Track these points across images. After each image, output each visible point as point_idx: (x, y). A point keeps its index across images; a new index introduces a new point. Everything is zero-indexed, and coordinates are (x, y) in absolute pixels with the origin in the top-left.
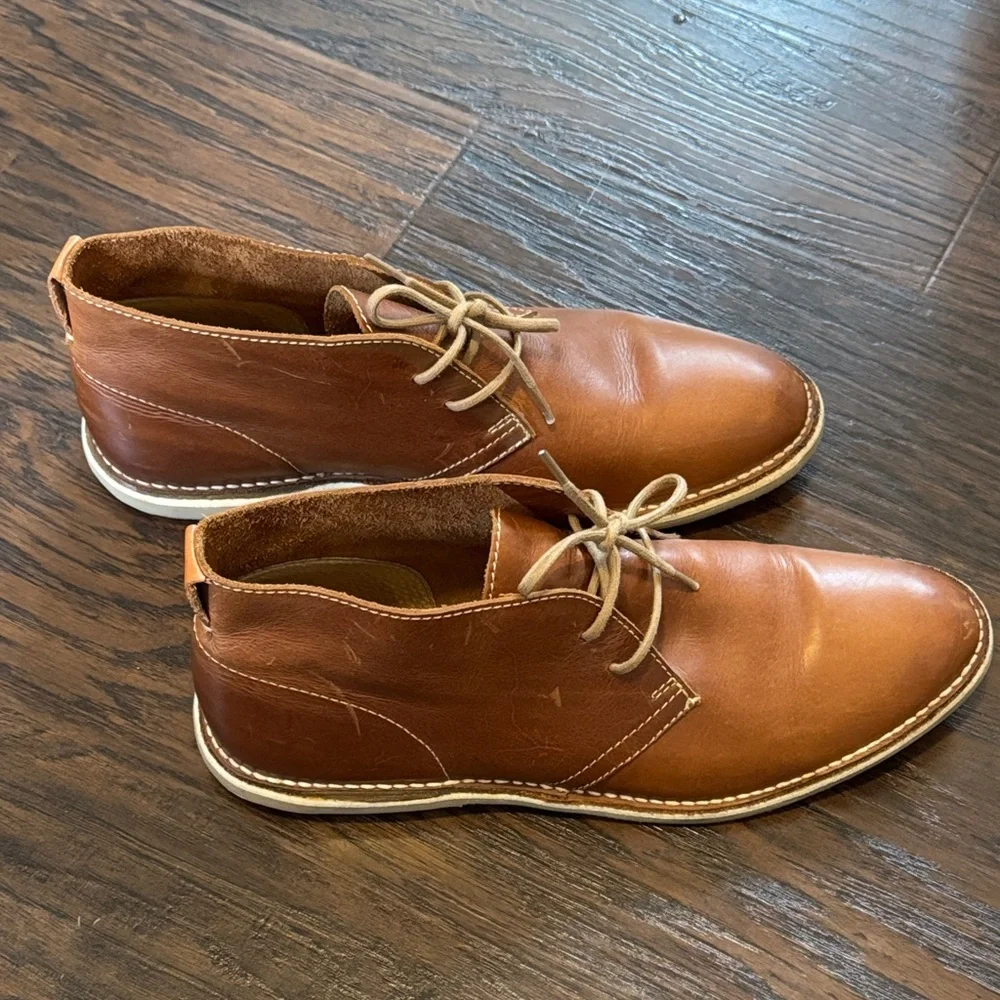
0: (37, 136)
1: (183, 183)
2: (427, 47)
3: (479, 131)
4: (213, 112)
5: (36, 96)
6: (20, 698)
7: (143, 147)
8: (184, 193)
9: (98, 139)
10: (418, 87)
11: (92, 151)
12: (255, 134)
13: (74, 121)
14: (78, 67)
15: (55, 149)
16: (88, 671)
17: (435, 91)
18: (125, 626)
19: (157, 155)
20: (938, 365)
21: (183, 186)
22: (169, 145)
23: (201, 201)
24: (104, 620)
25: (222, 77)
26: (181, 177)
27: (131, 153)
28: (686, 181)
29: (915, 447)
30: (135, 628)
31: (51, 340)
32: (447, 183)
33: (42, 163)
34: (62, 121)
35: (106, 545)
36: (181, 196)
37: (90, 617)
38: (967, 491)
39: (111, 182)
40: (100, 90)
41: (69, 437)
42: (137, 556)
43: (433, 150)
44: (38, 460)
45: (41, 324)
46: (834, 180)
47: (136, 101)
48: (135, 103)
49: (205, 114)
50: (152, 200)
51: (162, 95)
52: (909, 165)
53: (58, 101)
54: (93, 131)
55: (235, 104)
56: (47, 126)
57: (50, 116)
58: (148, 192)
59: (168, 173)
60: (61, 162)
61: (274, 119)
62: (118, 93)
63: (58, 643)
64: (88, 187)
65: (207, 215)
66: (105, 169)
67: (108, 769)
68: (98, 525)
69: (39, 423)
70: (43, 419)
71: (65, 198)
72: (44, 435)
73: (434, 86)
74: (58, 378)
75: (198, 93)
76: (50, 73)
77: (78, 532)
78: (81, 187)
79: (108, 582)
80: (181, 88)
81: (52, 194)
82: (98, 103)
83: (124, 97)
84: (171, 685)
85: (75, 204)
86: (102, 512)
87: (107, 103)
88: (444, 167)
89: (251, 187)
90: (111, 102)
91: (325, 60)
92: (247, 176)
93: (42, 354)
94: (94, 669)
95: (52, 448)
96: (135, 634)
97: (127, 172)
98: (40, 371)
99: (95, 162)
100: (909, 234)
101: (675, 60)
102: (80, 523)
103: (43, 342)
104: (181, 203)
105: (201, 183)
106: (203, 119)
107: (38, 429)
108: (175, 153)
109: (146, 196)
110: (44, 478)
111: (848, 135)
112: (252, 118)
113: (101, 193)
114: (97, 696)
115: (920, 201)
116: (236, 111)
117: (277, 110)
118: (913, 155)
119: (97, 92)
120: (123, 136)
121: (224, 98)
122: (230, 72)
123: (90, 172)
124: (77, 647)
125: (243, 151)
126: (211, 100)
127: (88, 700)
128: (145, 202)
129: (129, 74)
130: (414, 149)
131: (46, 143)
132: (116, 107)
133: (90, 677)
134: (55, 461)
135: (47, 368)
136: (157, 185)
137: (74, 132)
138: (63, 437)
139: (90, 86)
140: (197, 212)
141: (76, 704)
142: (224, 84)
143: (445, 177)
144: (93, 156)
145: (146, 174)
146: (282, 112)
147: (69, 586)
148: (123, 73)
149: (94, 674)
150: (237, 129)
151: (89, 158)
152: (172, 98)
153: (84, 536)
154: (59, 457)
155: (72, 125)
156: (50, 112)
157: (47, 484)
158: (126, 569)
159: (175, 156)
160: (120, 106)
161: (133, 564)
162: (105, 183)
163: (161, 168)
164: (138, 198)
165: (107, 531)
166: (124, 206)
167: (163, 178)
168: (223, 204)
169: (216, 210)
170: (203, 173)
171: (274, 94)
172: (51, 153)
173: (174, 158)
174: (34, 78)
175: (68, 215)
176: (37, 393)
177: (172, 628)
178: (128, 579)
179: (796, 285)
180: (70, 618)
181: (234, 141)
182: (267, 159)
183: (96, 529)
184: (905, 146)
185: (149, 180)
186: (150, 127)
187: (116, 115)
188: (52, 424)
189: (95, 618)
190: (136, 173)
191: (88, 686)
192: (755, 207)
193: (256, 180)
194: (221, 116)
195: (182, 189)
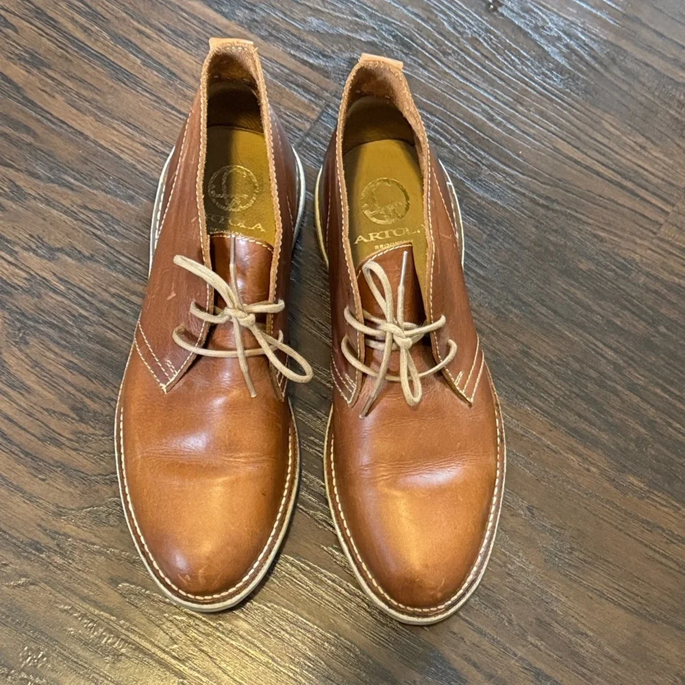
0: (7, 72)
1: (115, 123)
2: (301, 16)
3: (335, 96)
4: (139, 62)
5: (7, 36)
7: (86, 89)
8: (116, 133)
9: (53, 79)
10: (292, 52)
11: (47, 89)
12: (169, 83)
13: (34, 61)
14: (39, 13)
15: (20, 85)
16: (39, 521)
17: (305, 58)
18: (65, 488)
19: (98, 98)
20: (644, 323)
21: (115, 126)
22: (105, 89)
23: (128, 141)
24: (51, 482)
25: (148, 31)
26: (113, 118)
27: (77, 94)
28: (482, 153)
29: (619, 388)
30: (71, 490)
31: (16, 253)
32: (308, 139)
33: (10, 97)
34: (27, 62)
35: (54, 423)
36: (113, 135)
37: (40, 479)
38: (651, 425)
39: (62, 118)
40: (55, 35)
41: (28, 335)
42: (74, 433)
43: (300, 110)
44: (6, 352)
45: (9, 238)
46: (589, 162)
47: (81, 47)
48: (81, 49)
49: (132, 62)
50: (92, 137)
51: (101, 44)
52: (644, 152)
53: (23, 42)
54: (50, 72)
55: (156, 55)
56: (15, 64)
57: (17, 55)
58: (88, 129)
59: (103, 113)
60: (24, 98)
61: (185, 72)
62: (68, 39)
63: (17, 498)
64: (45, 121)
65: (131, 153)
66: (58, 106)
67: (51, 596)
68: (47, 406)
69: (7, 321)
70: (10, 317)
71: (28, 130)
72: (10, 331)
73: (304, 52)
74: (21, 284)
75: (127, 43)
76: (18, 15)
77: (34, 411)
78: (38, 121)
79: (53, 452)
80: (116, 37)
81: (17, 125)
82: (53, 47)
83: (72, 43)
84: (95, 536)
85: (35, 135)
86: (52, 397)
87: (60, 47)
88: (308, 126)
89: (165, 131)
90: (64, 47)
91: (225, 21)
92: (162, 121)
93: (10, 263)
94: (43, 519)
95: (16, 342)
96: (72, 494)
97: (75, 111)
98: (8, 277)
99: (50, 100)
100: (636, 212)
101: (485, 44)
102: (35, 404)
103: (12, 252)
104: (113, 141)
105: (128, 124)
106: (132, 68)
107: (6, 325)
108: (110, 96)
109: (87, 133)
110: (10, 366)
111: (604, 122)
112: (168, 70)
113: (53, 126)
114: (45, 540)
115: (647, 184)
116: (156, 62)
117: (188, 64)
118: (649, 145)
119: (52, 37)
120: (72, 78)
121: (147, 50)
122: (151, 26)
123: (46, 108)
124: (31, 501)
125: (161, 99)
126: (138, 51)
127: (38, 542)
128: (87, 138)
129: (77, 22)
130: (286, 108)
131: (15, 80)
132: (67, 52)
133: (40, 526)
134: (18, 353)
135: (13, 275)
136: (96, 124)
137: (35, 71)
138: (24, 333)
139: (48, 31)
141: (30, 545)
142: (148, 37)
143: (307, 134)
144: (49, 95)
145: (88, 114)
146: (191, 66)
147: (27, 454)
148: (73, 20)
149: (43, 524)
150: (156, 79)
151: (46, 96)
152: (108, 46)
153: (38, 415)
154: (21, 350)
155: (34, 66)
156: (17, 52)
157: (12, 371)
158: (67, 443)
159: (111, 99)
160: (69, 50)
161: (71, 440)
162: (58, 119)
163: (100, 109)
164: (82, 134)
165: (54, 412)
166: (71, 140)
167: (100, 118)
168: (144, 145)
169: (139, 150)
170: (130, 116)
171: (186, 49)
172: (18, 89)
173: (109, 101)
174: (5, 19)
175: (30, 144)
176: (5, 296)
177: (97, 491)
178: (69, 451)
179: (552, 248)
180: (26, 479)
181: (154, 89)
182: (177, 107)
183: (47, 410)
184: (643, 135)
185: (90, 119)
186: (91, 71)
187: (67, 58)
188: (16, 322)
189: (43, 480)
190: (81, 111)
191: (38, 532)
192: (530, 179)
193: (169, 125)
194: (144, 65)
195: (114, 128)
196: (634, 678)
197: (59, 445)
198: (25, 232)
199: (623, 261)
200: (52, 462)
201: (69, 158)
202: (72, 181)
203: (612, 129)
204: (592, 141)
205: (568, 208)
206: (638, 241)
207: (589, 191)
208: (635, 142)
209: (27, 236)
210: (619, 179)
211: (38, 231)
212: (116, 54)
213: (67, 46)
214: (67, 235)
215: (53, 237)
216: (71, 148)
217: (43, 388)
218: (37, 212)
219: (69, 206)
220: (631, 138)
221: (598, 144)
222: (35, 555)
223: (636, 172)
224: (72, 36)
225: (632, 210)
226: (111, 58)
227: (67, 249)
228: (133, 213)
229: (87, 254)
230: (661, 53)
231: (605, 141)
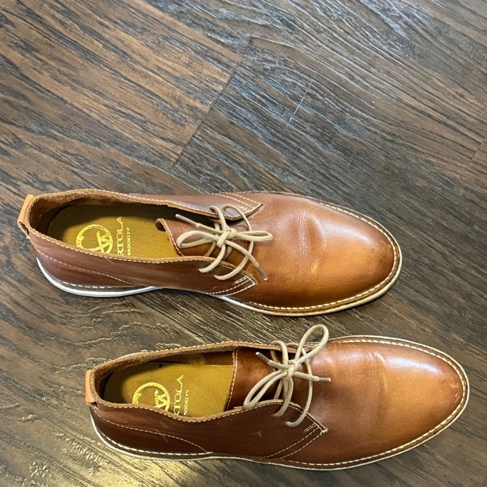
0: (8, 56)
1: (86, 91)
2: (215, 8)
3: (240, 65)
4: (101, 45)
5: (8, 30)
6: (8, 388)
7: (64, 66)
8: (86, 98)
9: (41, 60)
10: (209, 35)
11: (37, 68)
12: (123, 61)
13: (27, 48)
14: (30, 12)
15: (18, 66)
16: (40, 375)
17: (218, 38)
18: (57, 352)
19: (72, 72)
20: (463, 224)
21: (86, 93)
22: (78, 66)
23: (95, 103)
24: (47, 347)
25: (107, 23)
26: (84, 87)
27: (59, 70)
28: (346, 104)
29: (446, 271)
30: (61, 353)
31: (19, 186)
32: (221, 98)
33: (11, 74)
34: (23, 49)
35: (49, 307)
36: (84, 99)
37: (40, 345)
38: (468, 297)
39: (48, 89)
40: (42, 28)
42: (63, 313)
43: (216, 76)
44: (14, 256)
45: (14, 175)
46: (423, 107)
47: (61, 36)
48: (60, 37)
49: (96, 46)
50: (69, 101)
51: (74, 33)
52: (462, 99)
53: (20, 34)
54: (39, 56)
55: (113, 40)
56: (14, 50)
57: (15, 44)
58: (67, 96)
59: (77, 83)
60: (22, 74)
61: (134, 52)
62: (51, 31)
63: (25, 360)
64: (36, 91)
65: (97, 112)
66: (44, 80)
67: (50, 427)
68: (44, 294)
69: (15, 235)
70: (16, 232)
71: (25, 98)
72: (17, 242)
73: (218, 34)
75: (92, 33)
76: (14, 15)
77: (34, 298)
78: (32, 91)
79: (49, 326)
80: (84, 28)
81: (17, 95)
82: (40, 37)
83: (55, 34)
85: (30, 101)
86: (47, 288)
87: (45, 37)
88: (221, 88)
89: (120, 95)
90: (48, 36)
91: (160, 13)
92: (118, 88)
93: (15, 193)
94: (43, 374)
95: (21, 250)
96: (62, 356)
97: (56, 83)
98: (14, 204)
99: (40, 75)
100: (458, 144)
101: (347, 24)
102: (36, 293)
103: (15, 186)
104: (84, 103)
105: (95, 91)
106: (96, 50)
107: (14, 238)
108: (81, 71)
109: (66, 98)
110: (17, 267)
111: (433, 78)
112: (122, 51)
113: (42, 95)
114: (44, 388)
115: (465, 122)
116: (113, 46)
117: (136, 46)
118: (466, 94)
119: (40, 30)
120: (54, 58)
121: (107, 37)
122: (110, 19)
123: (37, 82)
124: (34, 361)
125: (117, 72)
126: (100, 37)
127: (40, 390)
128: (66, 102)
129: (57, 18)
130: (206, 76)
131: (14, 62)
132: (50, 40)
133: (41, 378)
134: (23, 258)
135: (17, 202)
136: (72, 92)
137: (28, 55)
139: (36, 25)
140: (93, 110)
141: (35, 392)
142: (107, 27)
143: (221, 94)
144: (39, 72)
145: (66, 85)
146: (138, 48)
147: (31, 328)
148: (53, 17)
149: (43, 377)
150: (113, 58)
151: (36, 73)
152: (79, 35)
153: (38, 301)
154: (24, 255)
155: (27, 51)
156: (15, 41)
157: (19, 270)
158: (58, 320)
159: (82, 73)
160: (52, 39)
161: (61, 318)
162: (45, 89)
163: (74, 81)
164: (62, 99)
165: (49, 298)
166: (55, 104)
167: (75, 87)
168: (106, 106)
169: (102, 109)
170: (96, 86)
171: (134, 35)
172: (17, 68)
173: (81, 75)
174: (6, 18)
175: (26, 108)
176: (12, 217)
177: (80, 353)
178: (59, 325)
179: (396, 172)
180: (31, 346)
181: (112, 65)
182: (129, 78)
183: (43, 297)
184: (462, 87)
185: (67, 88)
186: (68, 54)
187: (50, 45)
188: (20, 235)
189: (43, 346)
190: (62, 83)
191: (39, 383)
192: (380, 122)
193: (124, 91)
194: (105, 48)
195: (85, 94)
196: (458, 477)
197: (53, 321)
198: (25, 171)
199: (448, 179)
200: (48, 333)
201: (54, 117)
202: (56, 133)
203: (440, 84)
204: (425, 93)
205: (408, 142)
206: (459, 164)
207: (423, 129)
208: (456, 93)
209: (26, 174)
210: (444, 119)
211: (33, 170)
212: (84, 41)
213: (51, 36)
214: (54, 172)
215: (44, 174)
216: (55, 110)
217: (40, 281)
218: (33, 157)
219: (54, 151)
220: (453, 89)
221: (430, 95)
222: (38, 399)
223: (457, 114)
224: (53, 29)
225: (454, 142)
226: (82, 44)
227: (54, 182)
228: (99, 155)
229: (68, 185)
230: (474, 26)
231: (435, 92)
